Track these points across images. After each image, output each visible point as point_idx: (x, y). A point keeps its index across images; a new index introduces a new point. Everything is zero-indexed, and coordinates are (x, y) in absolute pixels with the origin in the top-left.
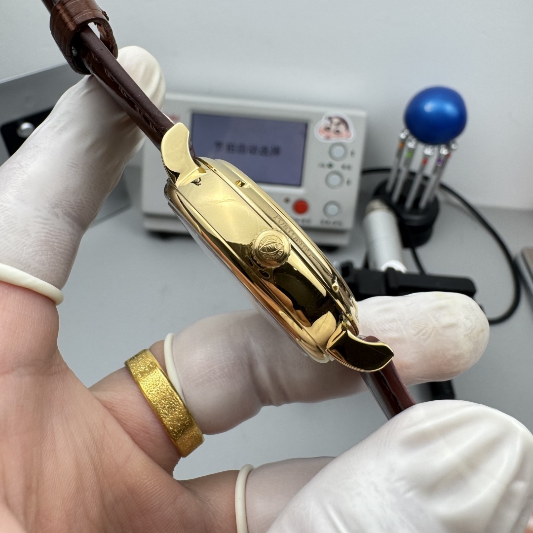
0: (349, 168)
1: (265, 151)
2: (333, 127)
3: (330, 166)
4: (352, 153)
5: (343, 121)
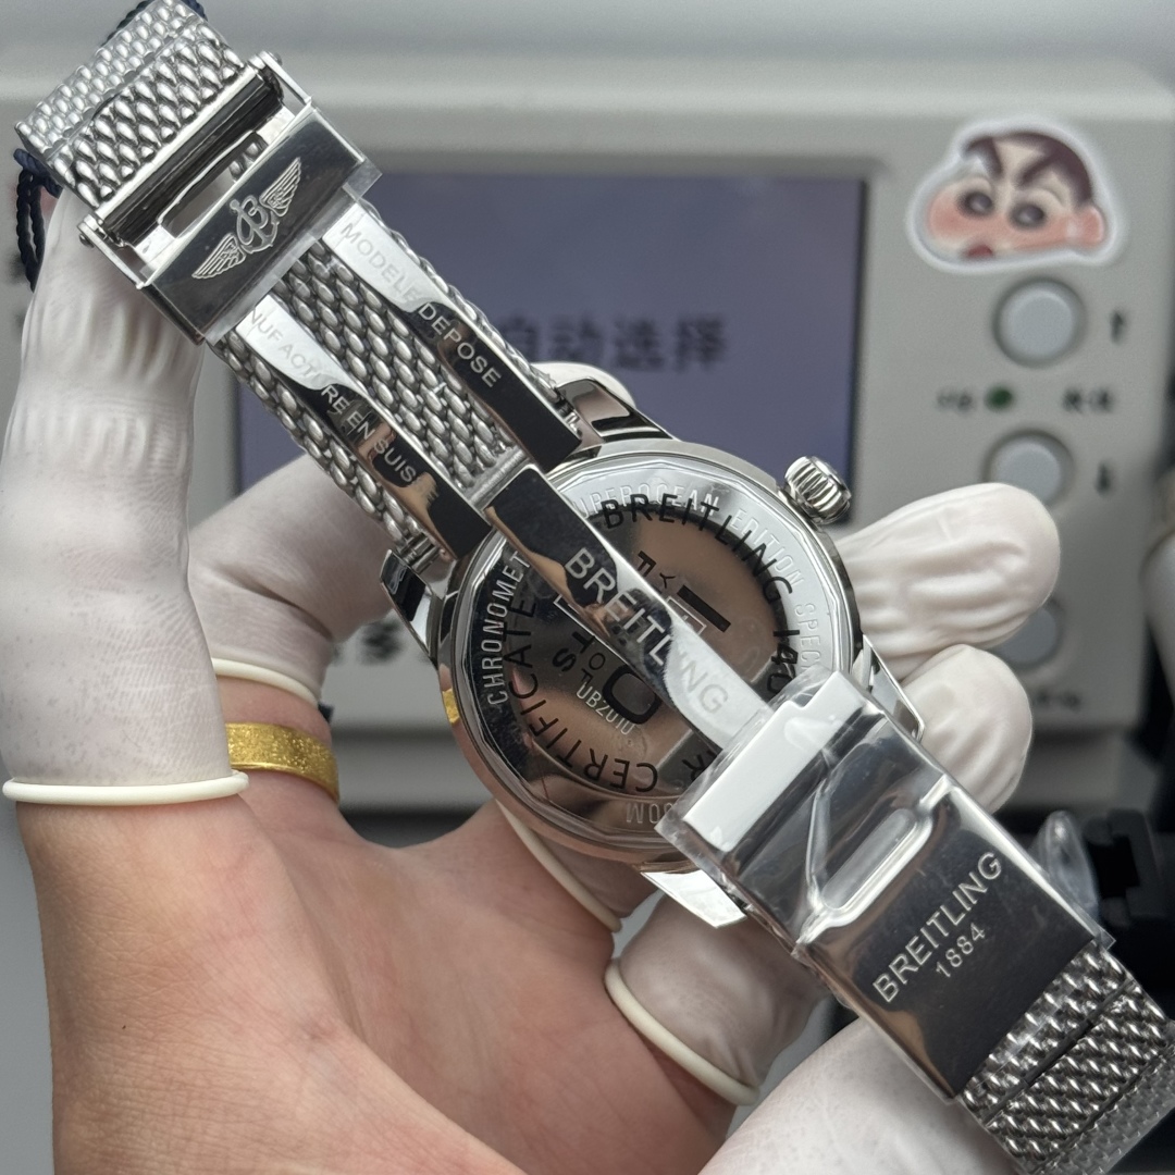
0: (1104, 401)
2: (1008, 194)
3: (1001, 398)
4: (1118, 322)
5: (1058, 156)
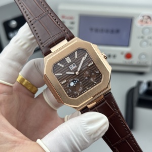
2: (144, 20)
3: (142, 37)
5: (149, 17)
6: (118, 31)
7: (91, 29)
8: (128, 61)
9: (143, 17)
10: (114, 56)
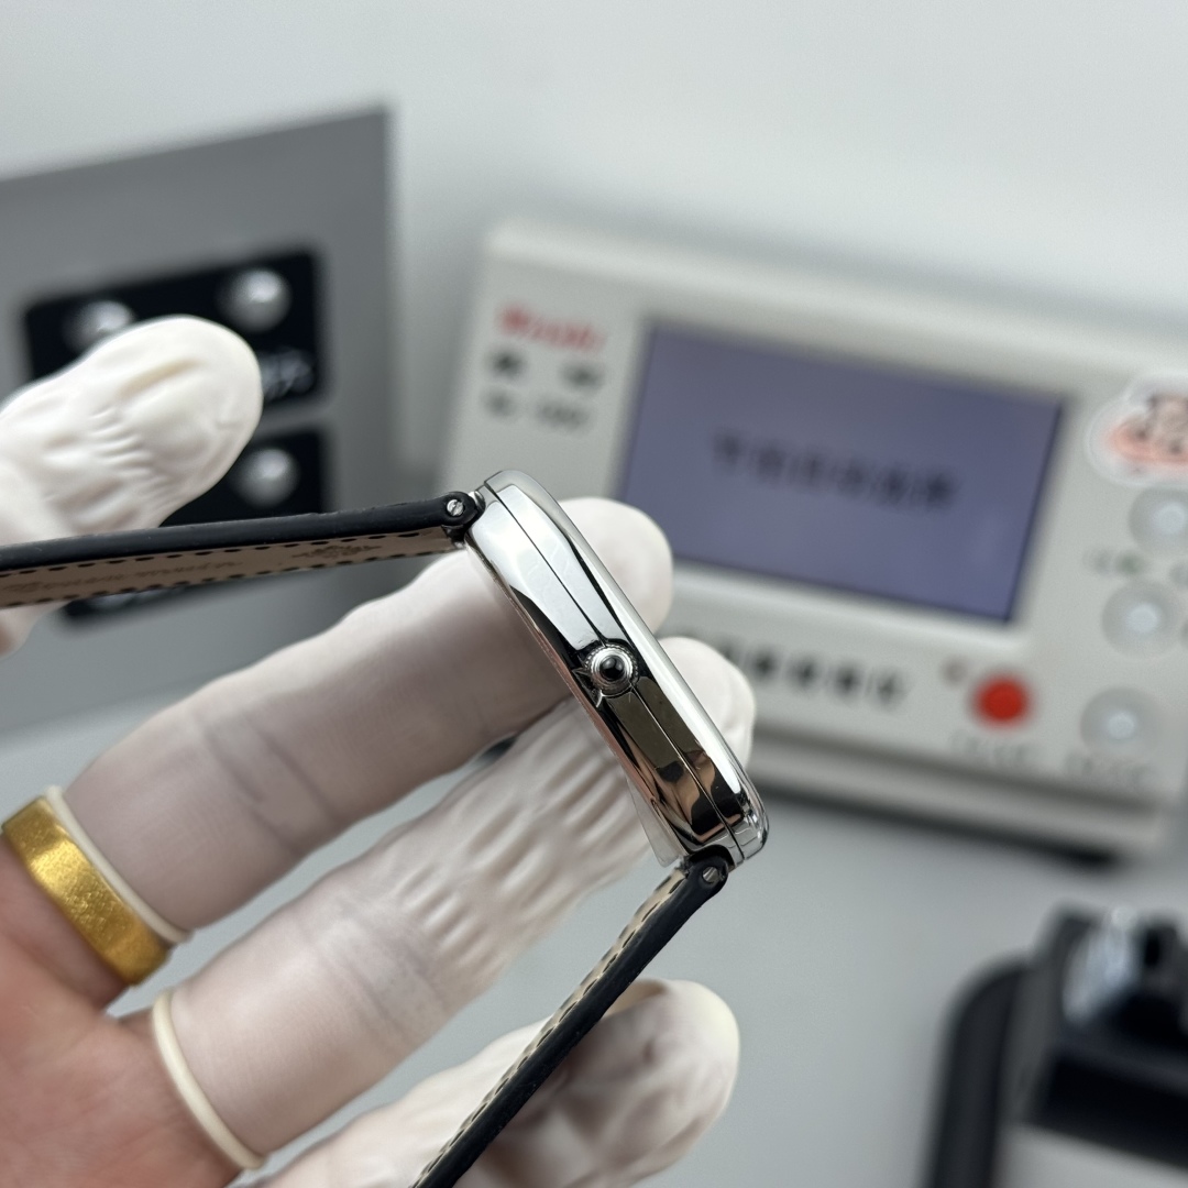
1: (894, 486)
3: (1129, 565)
6: (938, 491)
7: (729, 449)
8: (994, 743)
9: (1154, 401)
10: (889, 689)
